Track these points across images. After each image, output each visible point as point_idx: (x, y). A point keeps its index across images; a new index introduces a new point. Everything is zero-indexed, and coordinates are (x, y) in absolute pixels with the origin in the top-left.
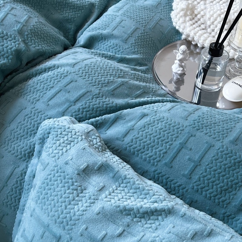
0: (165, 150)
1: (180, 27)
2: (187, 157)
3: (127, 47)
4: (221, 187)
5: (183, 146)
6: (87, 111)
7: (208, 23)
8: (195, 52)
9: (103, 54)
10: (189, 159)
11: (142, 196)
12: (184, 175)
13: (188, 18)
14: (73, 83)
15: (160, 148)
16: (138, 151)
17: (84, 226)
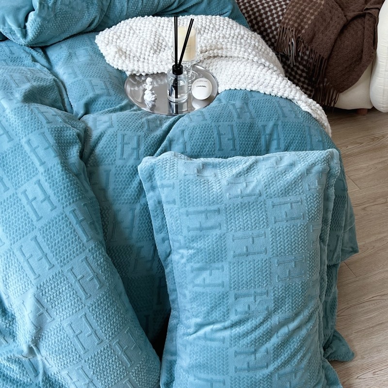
0: (213, 143)
1: (122, 67)
2: (227, 139)
3: (114, 98)
4: (252, 144)
5: (219, 134)
6: (150, 149)
7: (138, 55)
8: (141, 81)
9: (109, 111)
10: (229, 140)
11: (236, 165)
12: (231, 150)
13: (124, 58)
14: (125, 136)
15: (210, 143)
16: (199, 152)
17: (228, 194)
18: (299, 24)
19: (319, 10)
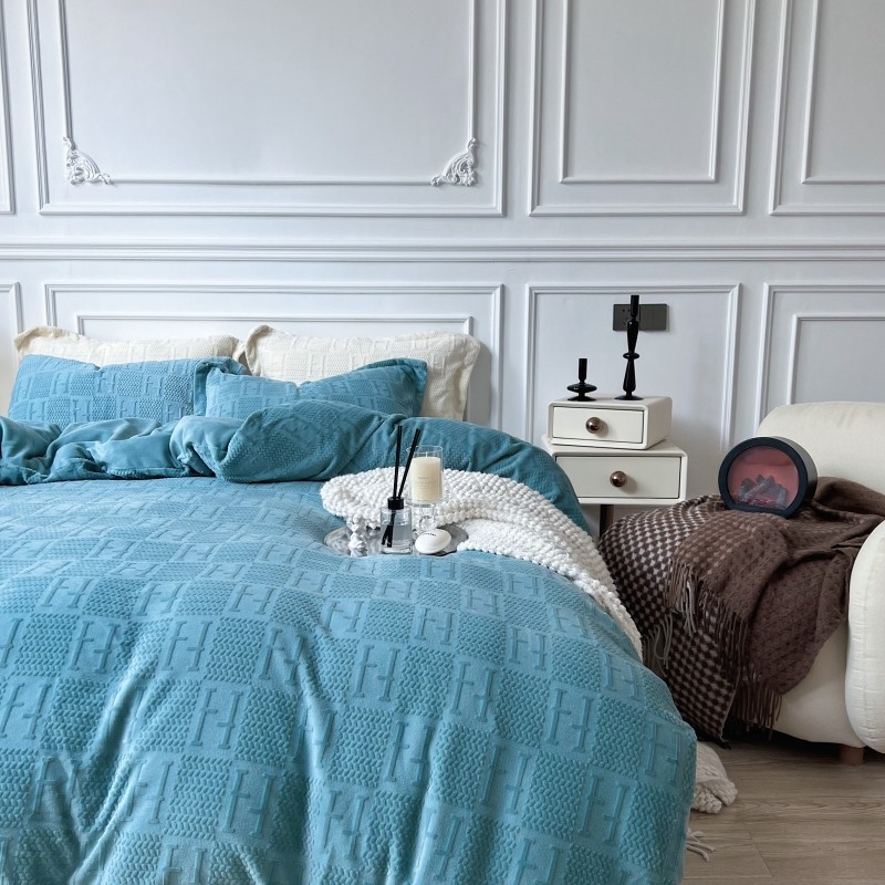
18: (703, 560)
19: (744, 541)
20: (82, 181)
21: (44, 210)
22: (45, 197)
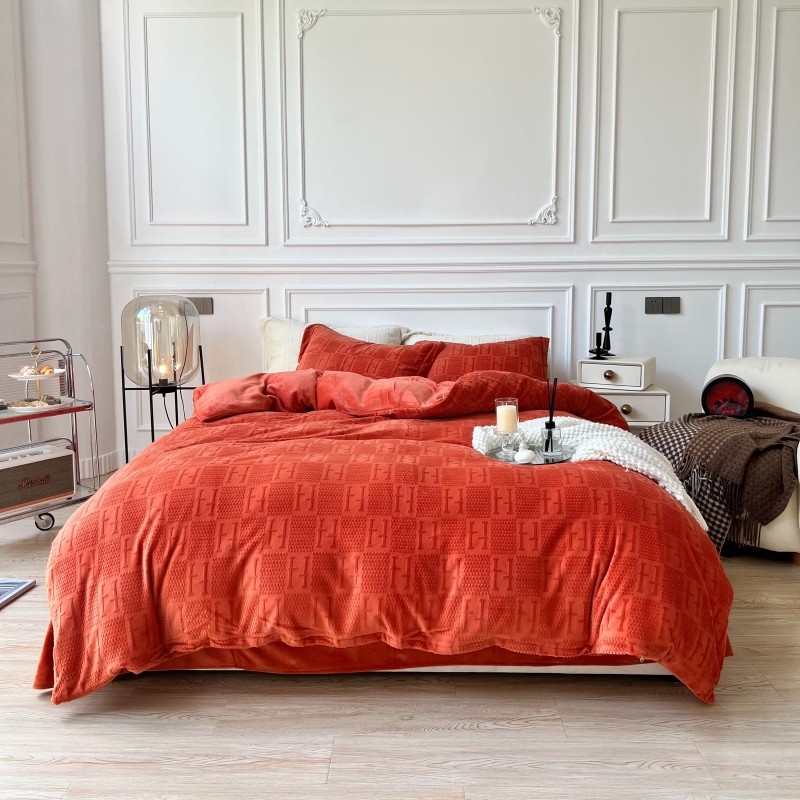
20: (311, 225)
21: (287, 243)
22: (287, 235)
